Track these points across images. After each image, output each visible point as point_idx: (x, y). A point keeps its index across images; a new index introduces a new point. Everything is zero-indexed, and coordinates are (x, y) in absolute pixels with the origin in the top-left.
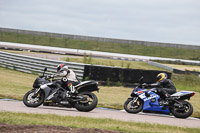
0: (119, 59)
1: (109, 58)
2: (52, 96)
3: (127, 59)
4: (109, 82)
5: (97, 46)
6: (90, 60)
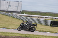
5: (54, 15)
6: (52, 19)
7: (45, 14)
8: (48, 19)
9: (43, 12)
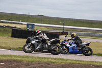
2: (39, 47)
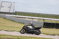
0: (54, 20)
1: (51, 20)
3: (56, 20)
4: (51, 27)
5: (47, 17)
7: (38, 15)
8: (41, 21)
9: (36, 13)
